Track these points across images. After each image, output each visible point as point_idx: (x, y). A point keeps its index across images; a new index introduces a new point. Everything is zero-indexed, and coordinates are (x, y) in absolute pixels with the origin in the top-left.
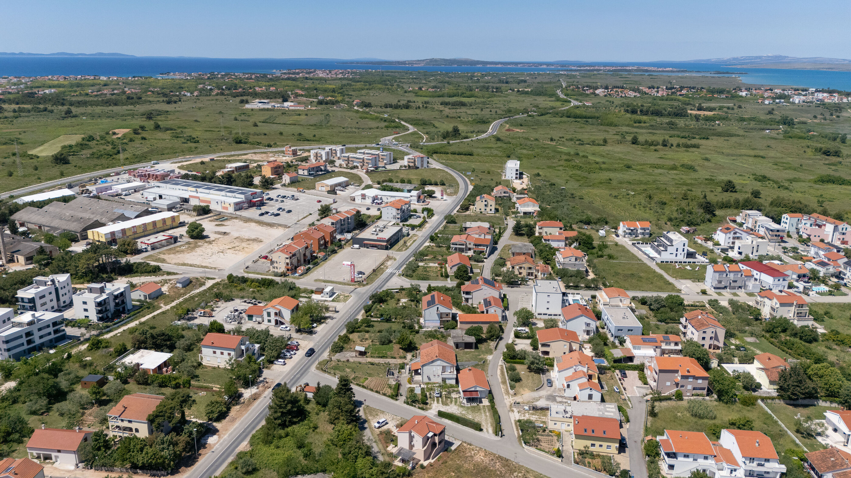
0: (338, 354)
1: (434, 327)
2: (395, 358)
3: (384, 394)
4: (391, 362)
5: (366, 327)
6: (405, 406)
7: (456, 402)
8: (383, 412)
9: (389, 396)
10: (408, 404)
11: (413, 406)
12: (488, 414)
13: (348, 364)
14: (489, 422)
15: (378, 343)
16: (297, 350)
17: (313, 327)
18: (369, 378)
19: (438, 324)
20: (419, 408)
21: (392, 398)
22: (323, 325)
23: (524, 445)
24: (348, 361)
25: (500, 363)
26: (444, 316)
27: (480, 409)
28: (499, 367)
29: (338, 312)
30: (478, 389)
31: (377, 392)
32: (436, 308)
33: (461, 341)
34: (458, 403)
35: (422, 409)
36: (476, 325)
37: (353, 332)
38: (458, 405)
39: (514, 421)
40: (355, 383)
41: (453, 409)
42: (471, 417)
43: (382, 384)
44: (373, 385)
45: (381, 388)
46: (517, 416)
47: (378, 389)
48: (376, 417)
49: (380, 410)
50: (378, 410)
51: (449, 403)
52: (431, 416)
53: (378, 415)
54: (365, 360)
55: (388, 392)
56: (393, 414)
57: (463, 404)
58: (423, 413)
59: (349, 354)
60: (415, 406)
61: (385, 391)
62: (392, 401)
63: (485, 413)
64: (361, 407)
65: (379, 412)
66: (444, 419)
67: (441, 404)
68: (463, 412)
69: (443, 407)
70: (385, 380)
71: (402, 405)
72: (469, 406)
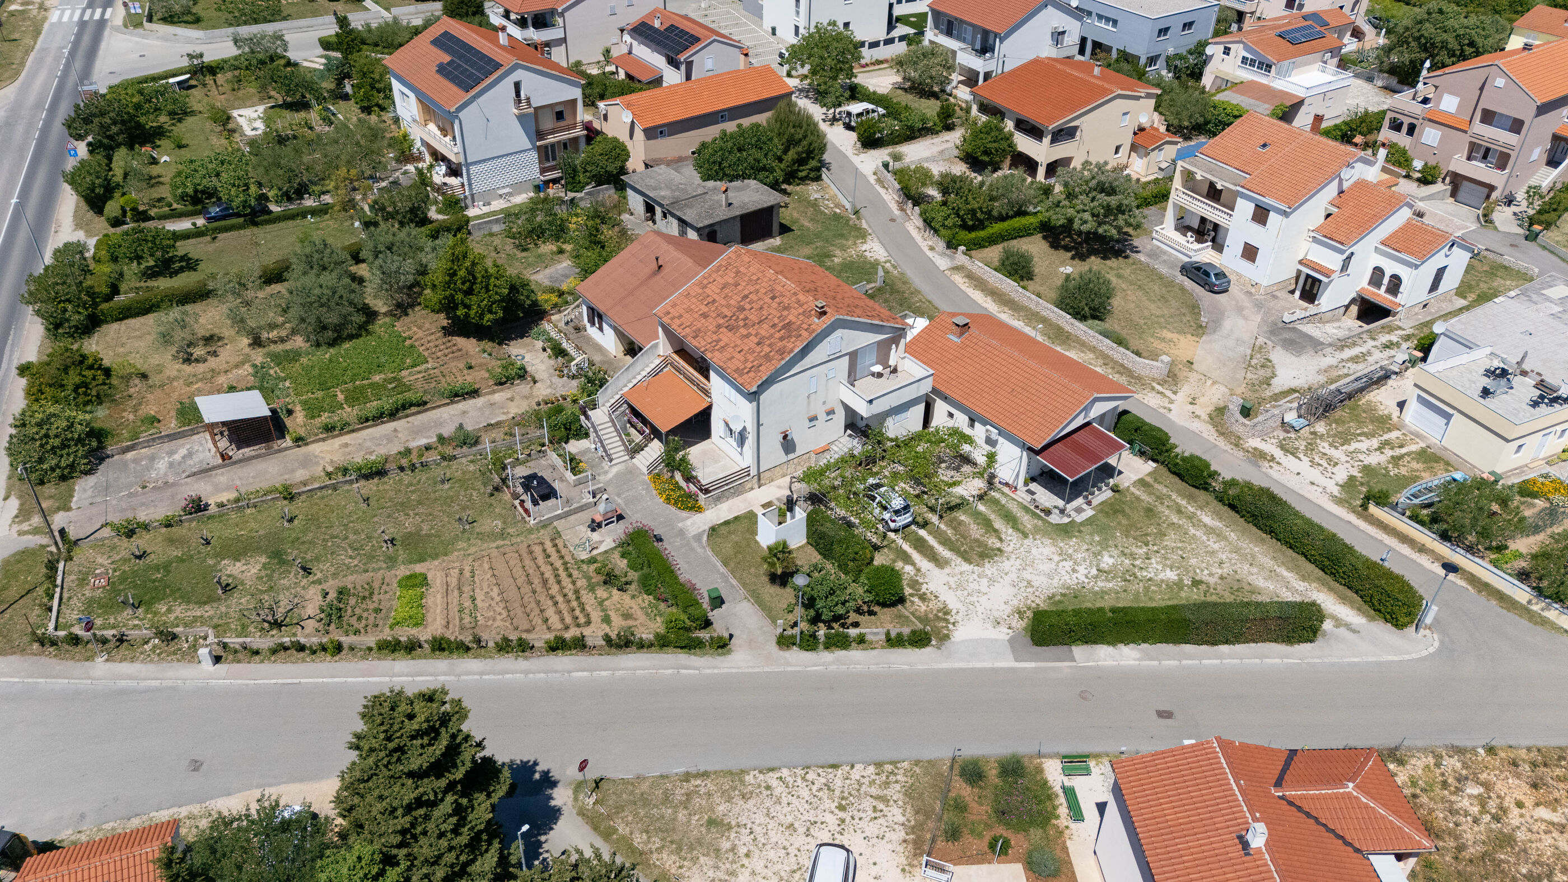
0: (84, 488)
2: (474, 393)
3: (623, 643)
4: (470, 425)
5: (151, 274)
6: (803, 660)
7: (1010, 518)
8: (735, 775)
9: (662, 643)
10: (809, 643)
12: (1207, 519)
13: (213, 530)
14: (1268, 562)
15: (299, 342)
18: (433, 570)
19: (530, 168)
20: (894, 642)
21: (692, 646)
24: (197, 507)
25: (943, 263)
27: (1150, 512)
28: (958, 279)
30: (1094, 411)
31: (558, 646)
32: (506, 86)
33: (722, 214)
34: (1027, 521)
35: (919, 640)
37: (92, 324)
38: (1036, 530)
39: (1338, 501)
40: (370, 640)
41: (1047, 567)
42: (1171, 575)
43: (545, 582)
44: (499, 609)
45: (562, 606)
46: (1315, 474)
47: (554, 621)
48: (733, 849)
49: (705, 775)
50: (687, 777)
51: (993, 542)
52: (1008, 662)
53: (729, 827)
54: (306, 462)
55: (627, 616)
56: (808, 767)
57: (1055, 518)
58: (944, 665)
59: (171, 465)
60: (861, 640)
61: (607, 620)
62: (708, 671)
63: (1191, 517)
64: (555, 814)
65: (709, 795)
66: (1080, 652)
67: (966, 567)
68: (1107, 561)
69: (992, 581)
70: (537, 550)
71: (789, 669)
72: (1089, 513)
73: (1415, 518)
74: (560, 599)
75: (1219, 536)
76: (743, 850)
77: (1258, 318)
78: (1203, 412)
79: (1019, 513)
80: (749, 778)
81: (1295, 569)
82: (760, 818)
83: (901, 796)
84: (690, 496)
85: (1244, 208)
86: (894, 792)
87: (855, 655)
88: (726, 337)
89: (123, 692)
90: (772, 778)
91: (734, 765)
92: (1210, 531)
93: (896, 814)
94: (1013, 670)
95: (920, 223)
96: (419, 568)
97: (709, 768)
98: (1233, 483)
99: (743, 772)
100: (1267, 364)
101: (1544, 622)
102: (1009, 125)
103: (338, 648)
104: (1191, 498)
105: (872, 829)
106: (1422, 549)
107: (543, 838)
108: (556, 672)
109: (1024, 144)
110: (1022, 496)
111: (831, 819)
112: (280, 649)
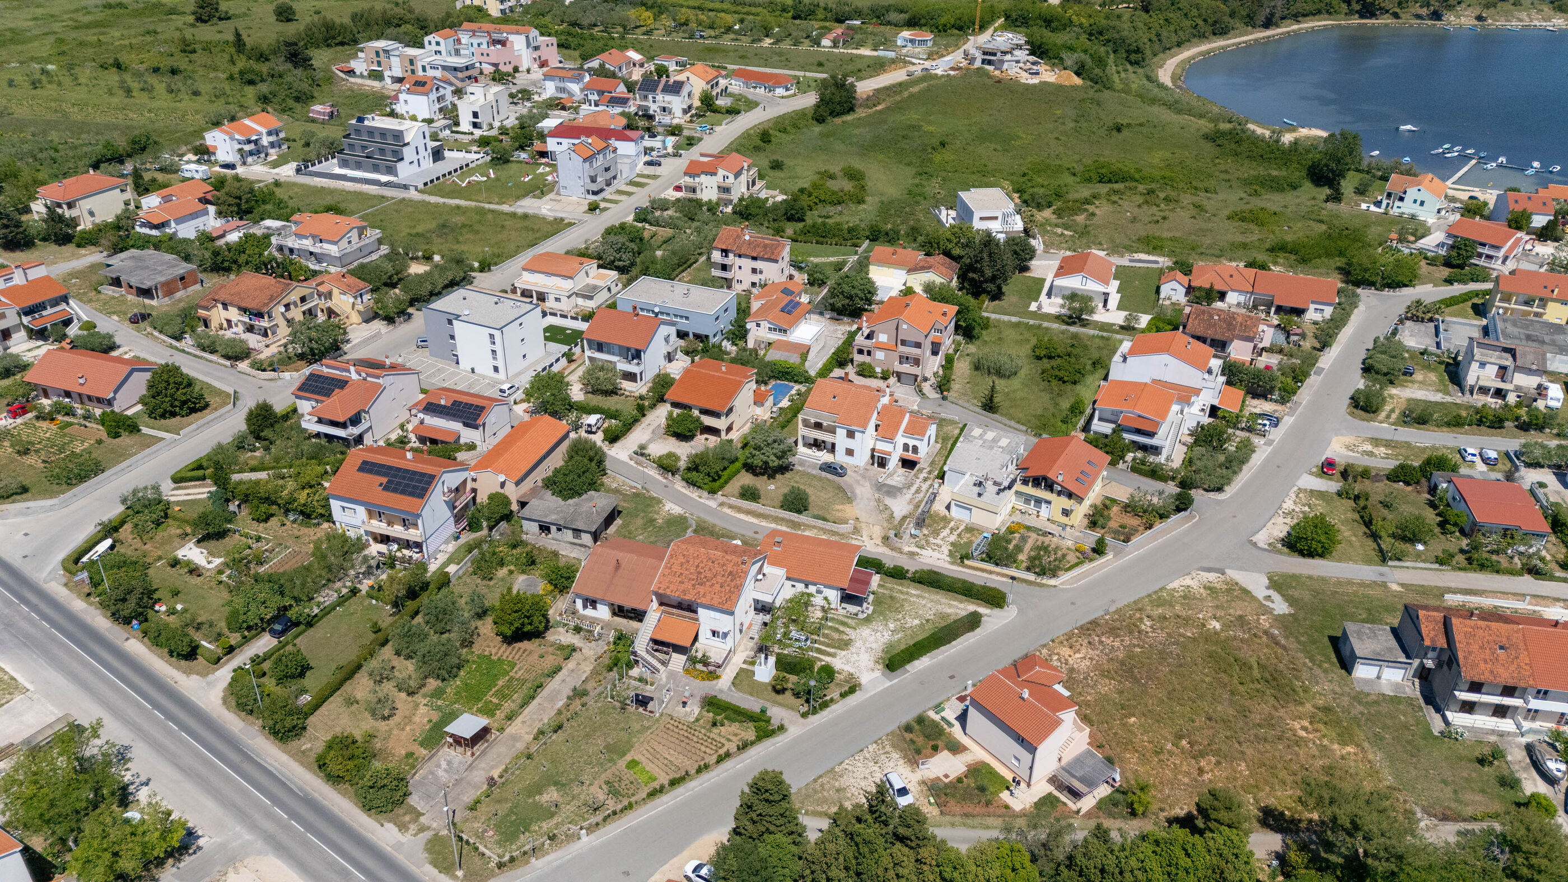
1: (446, 542)
2: (559, 669)
3: (744, 747)
4: (573, 685)
6: (815, 720)
7: (844, 623)
9: (759, 739)
10: (815, 711)
11: (827, 704)
12: (914, 592)
14: (944, 600)
15: (432, 683)
18: (634, 756)
19: (451, 528)
20: (843, 695)
21: (771, 734)
23: (1052, 582)
24: (491, 782)
25: (712, 504)
26: (458, 496)
27: (891, 597)
28: (726, 510)
31: (720, 760)
32: (440, 486)
34: (852, 622)
35: (852, 690)
38: (858, 625)
39: (952, 563)
40: (644, 795)
41: (872, 639)
42: (917, 622)
43: (688, 738)
44: (681, 758)
45: (706, 744)
46: (936, 554)
47: (709, 751)
48: (853, 795)
49: (820, 777)
50: (815, 780)
51: (845, 637)
52: (888, 684)
53: (845, 788)
54: (515, 738)
55: (736, 735)
56: (853, 756)
57: (861, 616)
58: (868, 696)
59: (445, 771)
60: (832, 700)
61: (729, 740)
62: (786, 740)
63: (907, 593)
65: (828, 782)
66: (908, 667)
67: (844, 653)
68: (892, 626)
69: (858, 654)
70: (670, 726)
71: (815, 724)
72: (871, 608)
73: (982, 560)
74: (701, 741)
75: (924, 598)
76: (856, 793)
77: (868, 484)
78: (879, 541)
79: (846, 620)
80: (837, 770)
81: (955, 600)
82: (852, 780)
83: (892, 749)
84: (711, 672)
85: (841, 433)
86: (888, 748)
87: (833, 707)
88: (702, 589)
90: (844, 765)
91: (828, 768)
92: (918, 596)
93: (895, 755)
94: (893, 685)
95: (684, 484)
96: (628, 758)
97: (820, 774)
98: (916, 572)
99: (833, 769)
100: (887, 508)
101: (1042, 585)
102: (696, 413)
103: (630, 807)
104: (901, 585)
105: (892, 764)
106: (991, 572)
109: (708, 421)
110: (841, 611)
111: (876, 768)
112: (605, 819)
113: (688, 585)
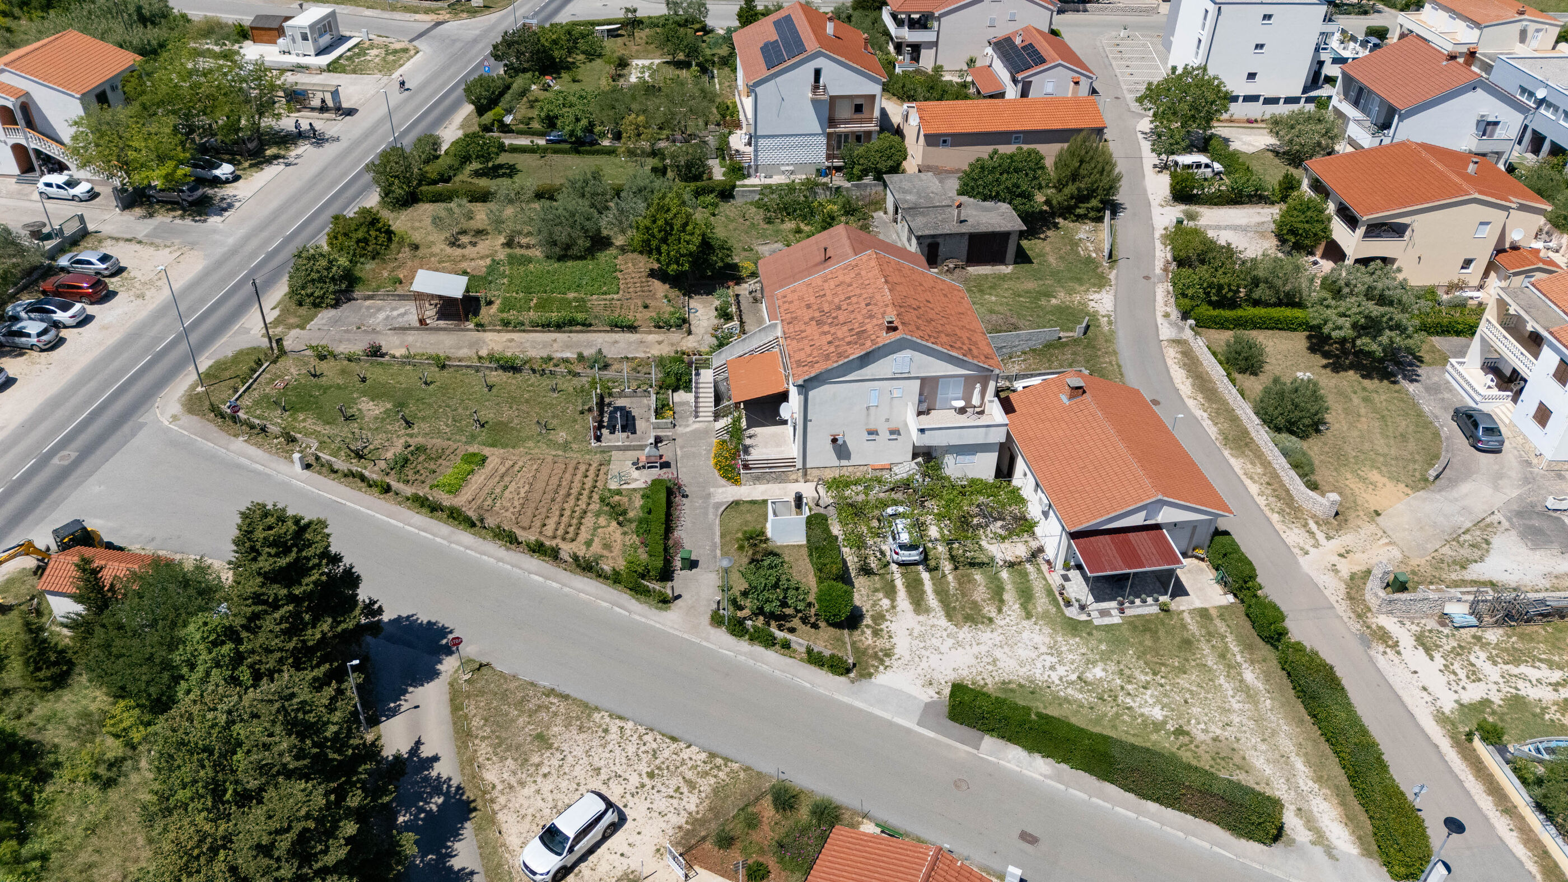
0: (325, 316)
1: (800, 166)
2: (632, 328)
3: (586, 567)
4: (611, 353)
5: (477, 174)
6: (722, 641)
7: (1026, 595)
8: (588, 709)
9: (615, 579)
10: (737, 628)
11: (770, 642)
12: (1249, 676)
13: (375, 373)
14: (1286, 744)
15: (537, 253)
16: (102, 295)
17: (217, 182)
18: (495, 456)
19: (817, 153)
20: (814, 659)
21: (638, 591)
22: (270, 171)
24: (375, 352)
25: (1166, 332)
26: (845, 112)
27: (1187, 644)
28: (1171, 354)
29: (350, 112)
30: (1165, 516)
31: (538, 549)
32: (806, 72)
34: (1041, 603)
35: (838, 667)
36: (1007, 149)
37: (410, 200)
38: (1045, 616)
39: (1442, 718)
40: (408, 491)
41: (1024, 653)
42: (1157, 714)
43: (569, 495)
44: (516, 503)
45: (565, 519)
46: (1438, 683)
47: (549, 530)
48: (538, 766)
49: (565, 697)
50: (551, 692)
51: (990, 610)
52: (910, 723)
53: (550, 746)
54: (473, 344)
55: (607, 546)
56: (652, 730)
57: (1072, 612)
58: (846, 699)
59: (387, 318)
60: (786, 645)
61: (589, 544)
62: (638, 618)
63: (1232, 668)
64: (432, 674)
65: (555, 714)
66: (989, 742)
67: (943, 622)
68: (1097, 672)
69: (959, 644)
70: (583, 468)
71: (704, 643)
72: (1116, 619)
73: (1519, 772)
74: (567, 513)
76: (545, 770)
77: (1515, 493)
78: (1346, 568)
79: (1039, 593)
80: (597, 716)
82: (579, 752)
83: (709, 789)
84: (735, 467)
85: (1549, 360)
86: (706, 785)
87: (770, 655)
89: (239, 466)
90: (614, 726)
91: (593, 701)
92: (1243, 688)
93: (692, 802)
94: (908, 731)
96: (487, 451)
97: (573, 694)
98: (1295, 646)
99: (597, 709)
100: (1481, 545)
102: (1331, 207)
103: (387, 489)
104: (1248, 647)
105: (661, 804)
107: (411, 689)
108: (520, 568)
110: (1055, 579)
111: (634, 780)
112: (350, 474)
113: (807, 314)
